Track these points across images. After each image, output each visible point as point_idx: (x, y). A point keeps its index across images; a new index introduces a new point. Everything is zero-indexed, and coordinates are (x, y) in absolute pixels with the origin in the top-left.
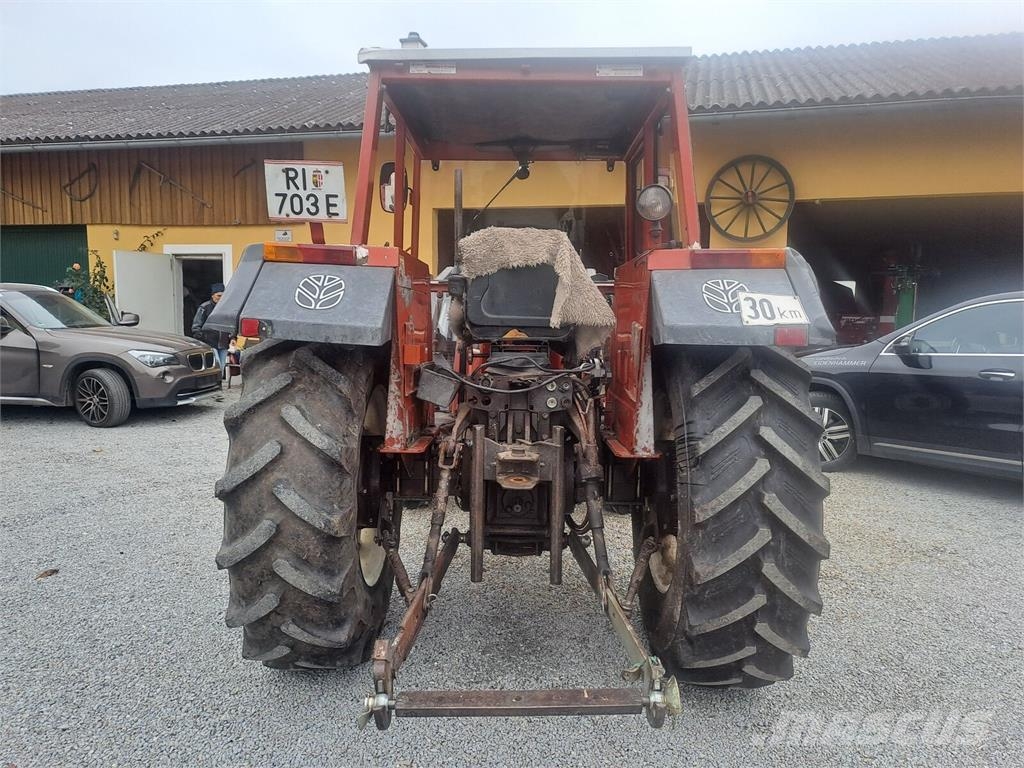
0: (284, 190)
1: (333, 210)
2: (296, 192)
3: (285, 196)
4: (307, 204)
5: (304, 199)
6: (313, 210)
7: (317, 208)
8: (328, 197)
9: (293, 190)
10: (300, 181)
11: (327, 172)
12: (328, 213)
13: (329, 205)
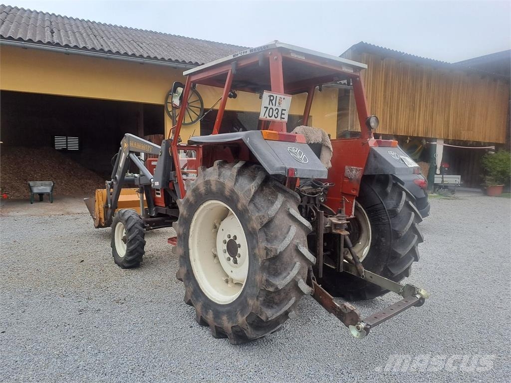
0: (267, 106)
1: (283, 116)
2: (272, 107)
3: (267, 108)
4: (275, 113)
5: (274, 110)
6: (276, 116)
7: (278, 115)
8: (282, 110)
9: (271, 106)
10: (274, 102)
11: (284, 99)
12: (281, 117)
13: (282, 114)
